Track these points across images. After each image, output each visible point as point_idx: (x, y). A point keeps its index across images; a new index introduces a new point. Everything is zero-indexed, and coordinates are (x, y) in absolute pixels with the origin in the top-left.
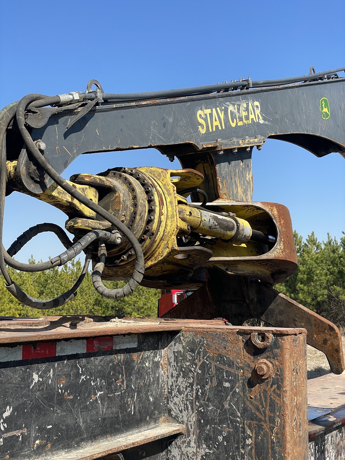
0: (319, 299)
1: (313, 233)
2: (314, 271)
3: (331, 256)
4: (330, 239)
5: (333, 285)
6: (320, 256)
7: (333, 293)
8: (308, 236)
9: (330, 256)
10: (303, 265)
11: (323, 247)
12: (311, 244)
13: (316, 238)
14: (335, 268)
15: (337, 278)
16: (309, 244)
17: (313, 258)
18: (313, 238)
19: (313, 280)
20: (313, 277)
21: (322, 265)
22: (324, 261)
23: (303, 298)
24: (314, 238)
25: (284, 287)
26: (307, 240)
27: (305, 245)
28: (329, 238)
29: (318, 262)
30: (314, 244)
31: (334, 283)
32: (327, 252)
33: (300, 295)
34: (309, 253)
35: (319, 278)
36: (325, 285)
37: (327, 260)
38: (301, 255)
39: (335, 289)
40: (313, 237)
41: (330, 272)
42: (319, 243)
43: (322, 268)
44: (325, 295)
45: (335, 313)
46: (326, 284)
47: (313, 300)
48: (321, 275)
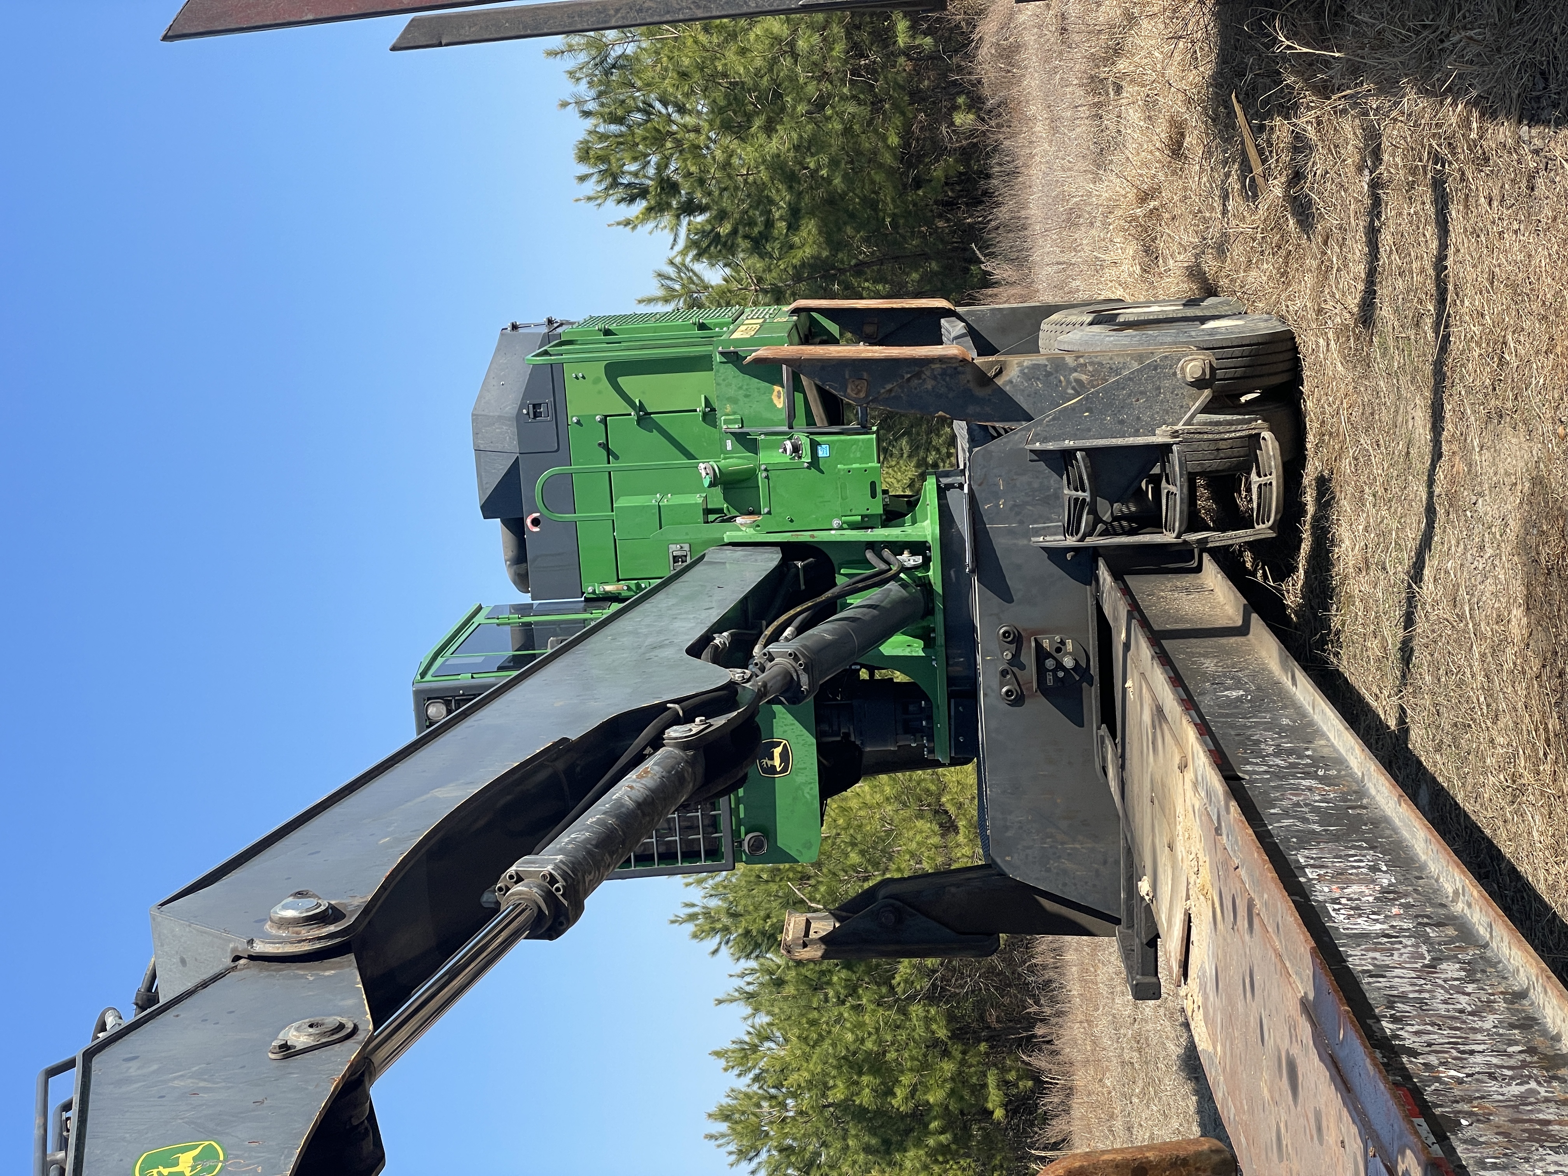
0: (942, 1033)
1: (718, 1054)
2: (847, 1048)
3: (796, 993)
4: (737, 994)
5: (892, 988)
6: (796, 1031)
7: (918, 987)
8: (726, 1070)
9: (794, 997)
10: (829, 1089)
11: (763, 1019)
12: (755, 1059)
13: (733, 1042)
14: (835, 979)
15: (868, 972)
16: (754, 1067)
17: (804, 1053)
18: (735, 1055)
19: (878, 1054)
20: (869, 1053)
21: (827, 1024)
22: (811, 1016)
23: (942, 1087)
24: (733, 1052)
25: (907, 1154)
26: (740, 1075)
27: (758, 1081)
28: (732, 1000)
29: (815, 1036)
30: (754, 1048)
31: (885, 983)
32: (781, 1004)
33: (931, 1100)
34: (787, 1067)
35: (870, 1034)
36: (893, 1014)
37: (809, 1007)
38: (794, 1096)
39: (906, 981)
40: (730, 1054)
41: (851, 995)
42: (749, 1033)
43: (837, 1022)
44: (928, 1011)
45: (987, 978)
46: (890, 1008)
47: (946, 1053)
48: (861, 1025)
